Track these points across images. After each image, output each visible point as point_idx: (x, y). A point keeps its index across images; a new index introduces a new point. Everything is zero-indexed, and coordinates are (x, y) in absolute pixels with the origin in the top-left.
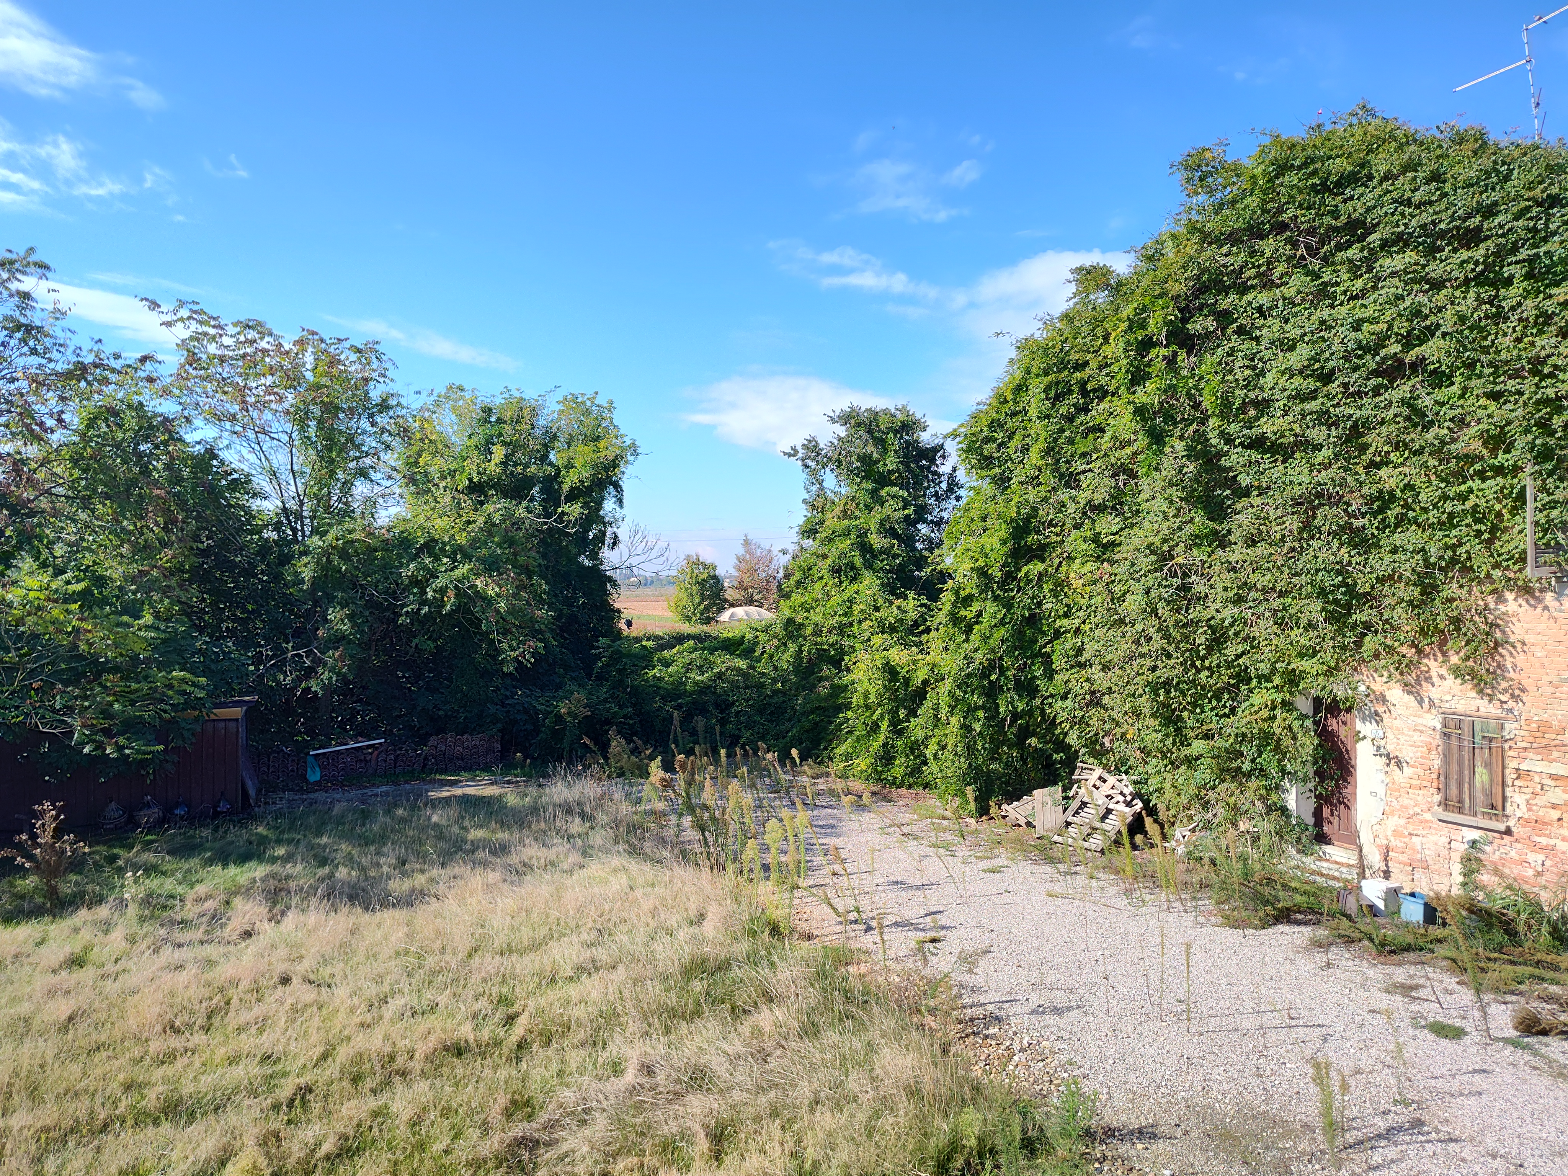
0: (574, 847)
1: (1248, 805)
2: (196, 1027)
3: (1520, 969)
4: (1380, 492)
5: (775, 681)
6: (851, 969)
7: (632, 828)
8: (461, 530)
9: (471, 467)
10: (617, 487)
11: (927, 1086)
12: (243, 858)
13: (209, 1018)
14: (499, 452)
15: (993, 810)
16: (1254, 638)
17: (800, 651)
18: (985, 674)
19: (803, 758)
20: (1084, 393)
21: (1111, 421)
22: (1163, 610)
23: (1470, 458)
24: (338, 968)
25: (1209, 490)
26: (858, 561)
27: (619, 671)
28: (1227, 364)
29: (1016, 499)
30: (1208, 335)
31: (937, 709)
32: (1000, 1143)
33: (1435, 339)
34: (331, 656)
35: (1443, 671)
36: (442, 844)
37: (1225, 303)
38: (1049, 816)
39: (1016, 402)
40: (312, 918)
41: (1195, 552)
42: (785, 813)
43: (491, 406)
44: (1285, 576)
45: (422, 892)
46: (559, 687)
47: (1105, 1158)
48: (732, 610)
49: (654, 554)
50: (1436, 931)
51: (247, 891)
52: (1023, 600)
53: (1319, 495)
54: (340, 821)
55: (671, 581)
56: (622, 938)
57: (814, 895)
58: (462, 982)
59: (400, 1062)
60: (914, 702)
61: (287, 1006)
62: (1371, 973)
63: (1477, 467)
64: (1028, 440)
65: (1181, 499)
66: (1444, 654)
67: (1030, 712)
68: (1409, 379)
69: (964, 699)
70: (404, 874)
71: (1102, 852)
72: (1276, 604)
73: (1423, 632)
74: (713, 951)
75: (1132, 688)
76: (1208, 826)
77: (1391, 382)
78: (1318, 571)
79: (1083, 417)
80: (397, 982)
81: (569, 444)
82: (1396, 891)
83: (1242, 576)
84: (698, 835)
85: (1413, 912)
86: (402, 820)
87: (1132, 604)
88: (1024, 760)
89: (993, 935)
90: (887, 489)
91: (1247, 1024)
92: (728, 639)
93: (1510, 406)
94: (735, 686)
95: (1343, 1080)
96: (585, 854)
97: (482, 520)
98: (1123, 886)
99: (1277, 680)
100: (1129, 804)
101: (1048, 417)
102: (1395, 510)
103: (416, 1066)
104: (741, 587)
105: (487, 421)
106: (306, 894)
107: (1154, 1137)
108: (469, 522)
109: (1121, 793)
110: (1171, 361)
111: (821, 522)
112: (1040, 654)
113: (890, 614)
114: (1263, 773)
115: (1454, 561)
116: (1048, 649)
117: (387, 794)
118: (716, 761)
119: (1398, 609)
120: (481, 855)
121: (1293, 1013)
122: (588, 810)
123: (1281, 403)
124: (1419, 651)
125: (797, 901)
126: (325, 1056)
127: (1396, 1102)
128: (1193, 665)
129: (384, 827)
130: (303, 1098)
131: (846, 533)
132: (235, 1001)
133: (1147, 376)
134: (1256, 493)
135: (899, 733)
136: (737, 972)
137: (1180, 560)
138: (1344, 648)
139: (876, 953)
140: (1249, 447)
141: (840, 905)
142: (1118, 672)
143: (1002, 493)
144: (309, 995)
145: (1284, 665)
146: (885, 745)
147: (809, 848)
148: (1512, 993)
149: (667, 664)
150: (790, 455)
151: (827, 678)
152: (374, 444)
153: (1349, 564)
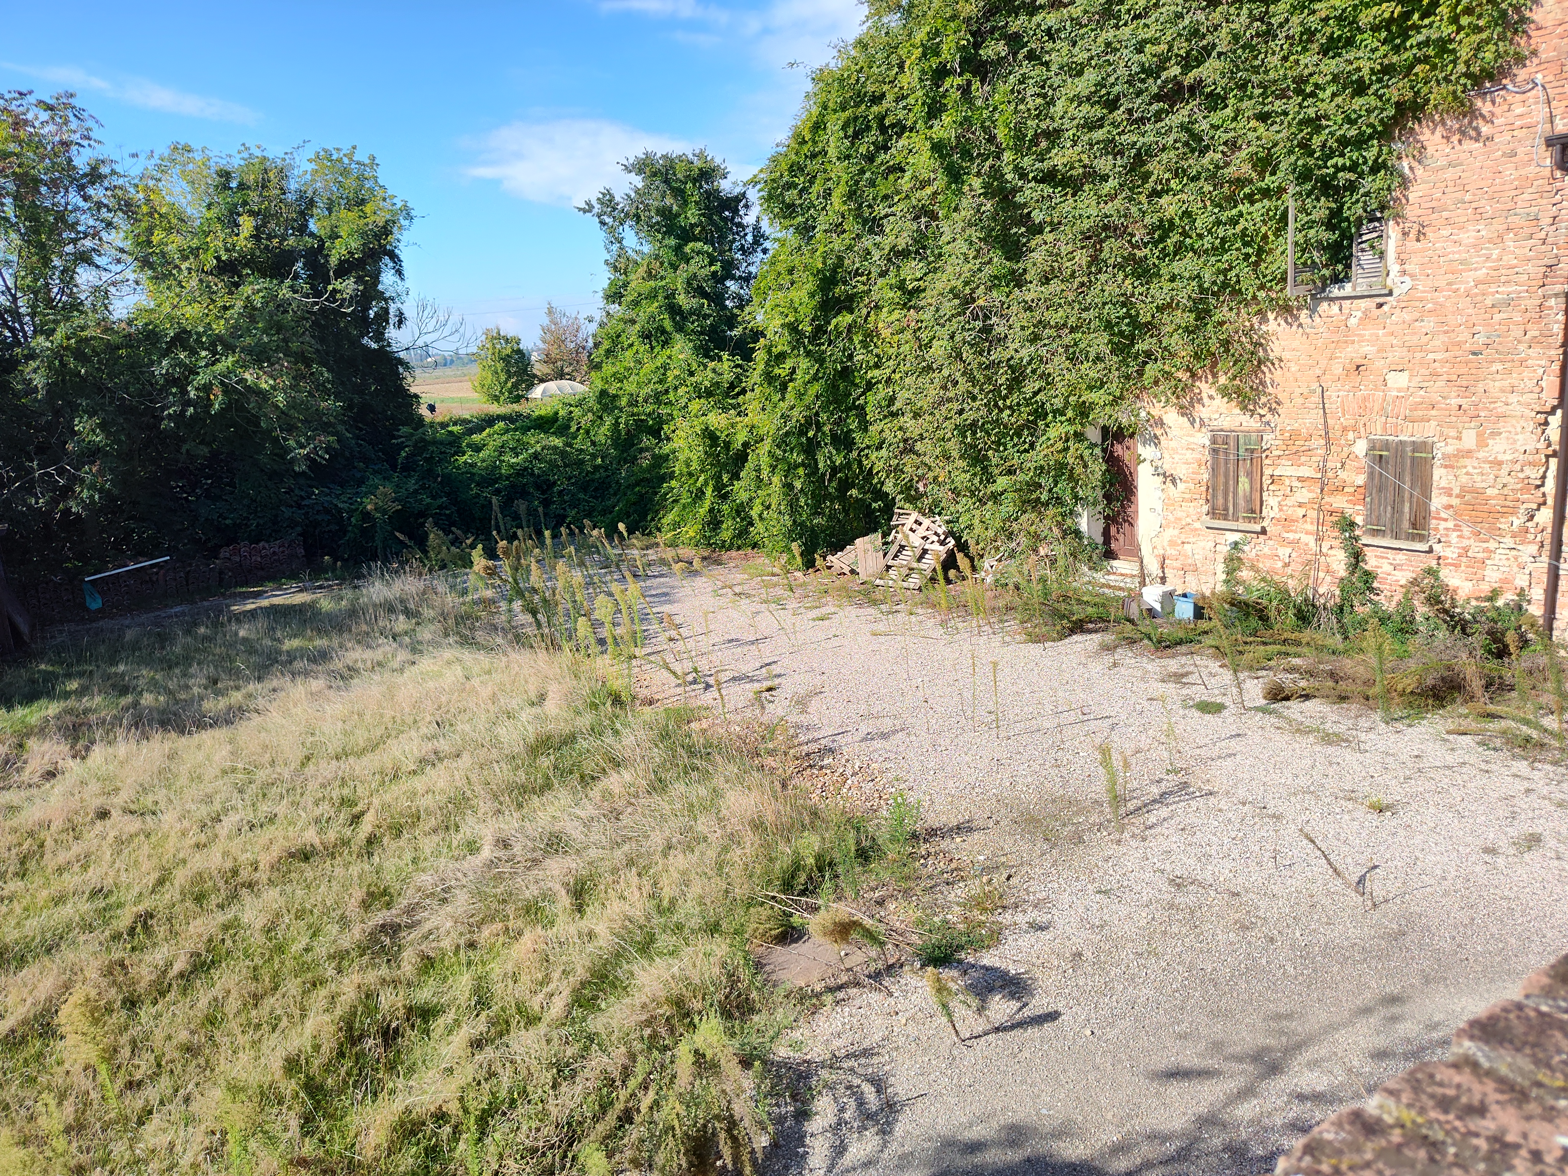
0: (401, 645)
1: (1046, 532)
2: (10, 875)
3: (1270, 648)
4: (1161, 221)
5: (594, 456)
6: (693, 725)
7: (461, 619)
8: (218, 318)
9: (216, 243)
10: (393, 256)
11: (770, 818)
12: (30, 698)
13: (22, 863)
14: (247, 224)
15: (819, 562)
16: (1049, 375)
17: (617, 424)
18: (802, 431)
19: (631, 532)
20: (883, 129)
21: (911, 160)
22: (967, 353)
23: (1240, 182)
24: (161, 795)
25: (1006, 229)
26: (668, 325)
27: (426, 460)
28: (1019, 92)
29: (821, 249)
30: (1000, 61)
31: (758, 470)
32: (837, 856)
33: (1211, 60)
34: (89, 472)
35: (1212, 392)
36: (253, 659)
37: (1016, 24)
38: (871, 563)
39: (815, 143)
40: (122, 749)
41: (995, 293)
42: (615, 587)
43: (229, 168)
44: (1075, 311)
45: (240, 708)
46: (361, 482)
47: (929, 854)
48: (543, 386)
49: (447, 331)
50: (1204, 625)
51: (41, 731)
52: (833, 352)
53: (1106, 228)
54: (135, 646)
55: (473, 358)
56: (463, 727)
57: (651, 662)
58: (299, 791)
59: (245, 874)
60: (736, 465)
61: (110, 839)
62: (1150, 667)
63: (1247, 190)
64: (830, 184)
65: (980, 239)
66: (1215, 376)
67: (849, 466)
68: (1188, 103)
69: (784, 459)
70: (218, 693)
71: (920, 589)
72: (1068, 340)
73: (1197, 356)
74: (558, 727)
75: (942, 432)
76: (1012, 555)
77: (1171, 106)
78: (1104, 304)
79: (882, 157)
80: (228, 800)
81: (330, 210)
82: (1171, 594)
83: (1037, 315)
84: (529, 618)
85: (1185, 610)
86: (205, 638)
87: (939, 350)
88: (846, 511)
89: (825, 677)
90: (691, 245)
91: (1047, 725)
92: (540, 417)
93: (1276, 127)
94: (552, 464)
95: (1125, 760)
96: (414, 650)
97: (240, 304)
98: (939, 618)
99: (1070, 414)
100: (942, 543)
101: (848, 157)
102: (1175, 238)
103: (262, 876)
104: (548, 360)
105: (226, 187)
106: (110, 726)
107: (970, 830)
108: (225, 308)
109: (936, 534)
110: (966, 90)
111: (625, 285)
112: (854, 407)
113: (705, 378)
114: (1059, 501)
115: (1225, 285)
116: (861, 401)
117: (183, 614)
118: (542, 544)
119: (1176, 336)
120: (298, 665)
121: (1086, 710)
122: (412, 606)
123: (1071, 133)
124: (1193, 375)
125: (637, 670)
126: (161, 882)
127: (1168, 772)
128: (996, 405)
129: (186, 647)
130: (145, 925)
131: (652, 296)
132: (49, 843)
133: (942, 109)
134: (1048, 229)
135: (724, 497)
136: (582, 744)
137: (981, 302)
138: (1128, 377)
139: (716, 708)
140: (1042, 181)
141: (678, 668)
142: (928, 418)
143: (808, 244)
144: (133, 825)
145: (1075, 398)
146: (711, 510)
147: (645, 618)
148: (1263, 669)
149: (478, 449)
150: (585, 211)
151: (647, 449)
152: (91, 222)
153: (1133, 295)
